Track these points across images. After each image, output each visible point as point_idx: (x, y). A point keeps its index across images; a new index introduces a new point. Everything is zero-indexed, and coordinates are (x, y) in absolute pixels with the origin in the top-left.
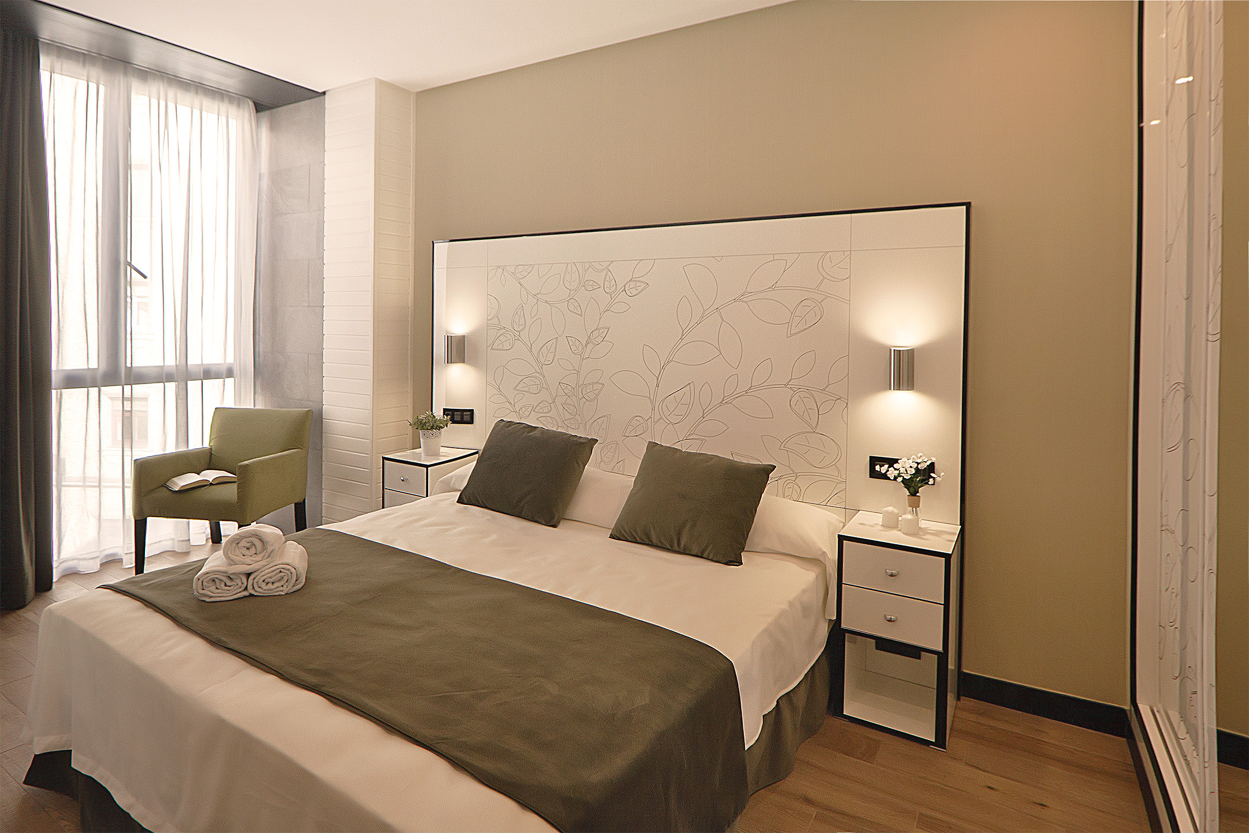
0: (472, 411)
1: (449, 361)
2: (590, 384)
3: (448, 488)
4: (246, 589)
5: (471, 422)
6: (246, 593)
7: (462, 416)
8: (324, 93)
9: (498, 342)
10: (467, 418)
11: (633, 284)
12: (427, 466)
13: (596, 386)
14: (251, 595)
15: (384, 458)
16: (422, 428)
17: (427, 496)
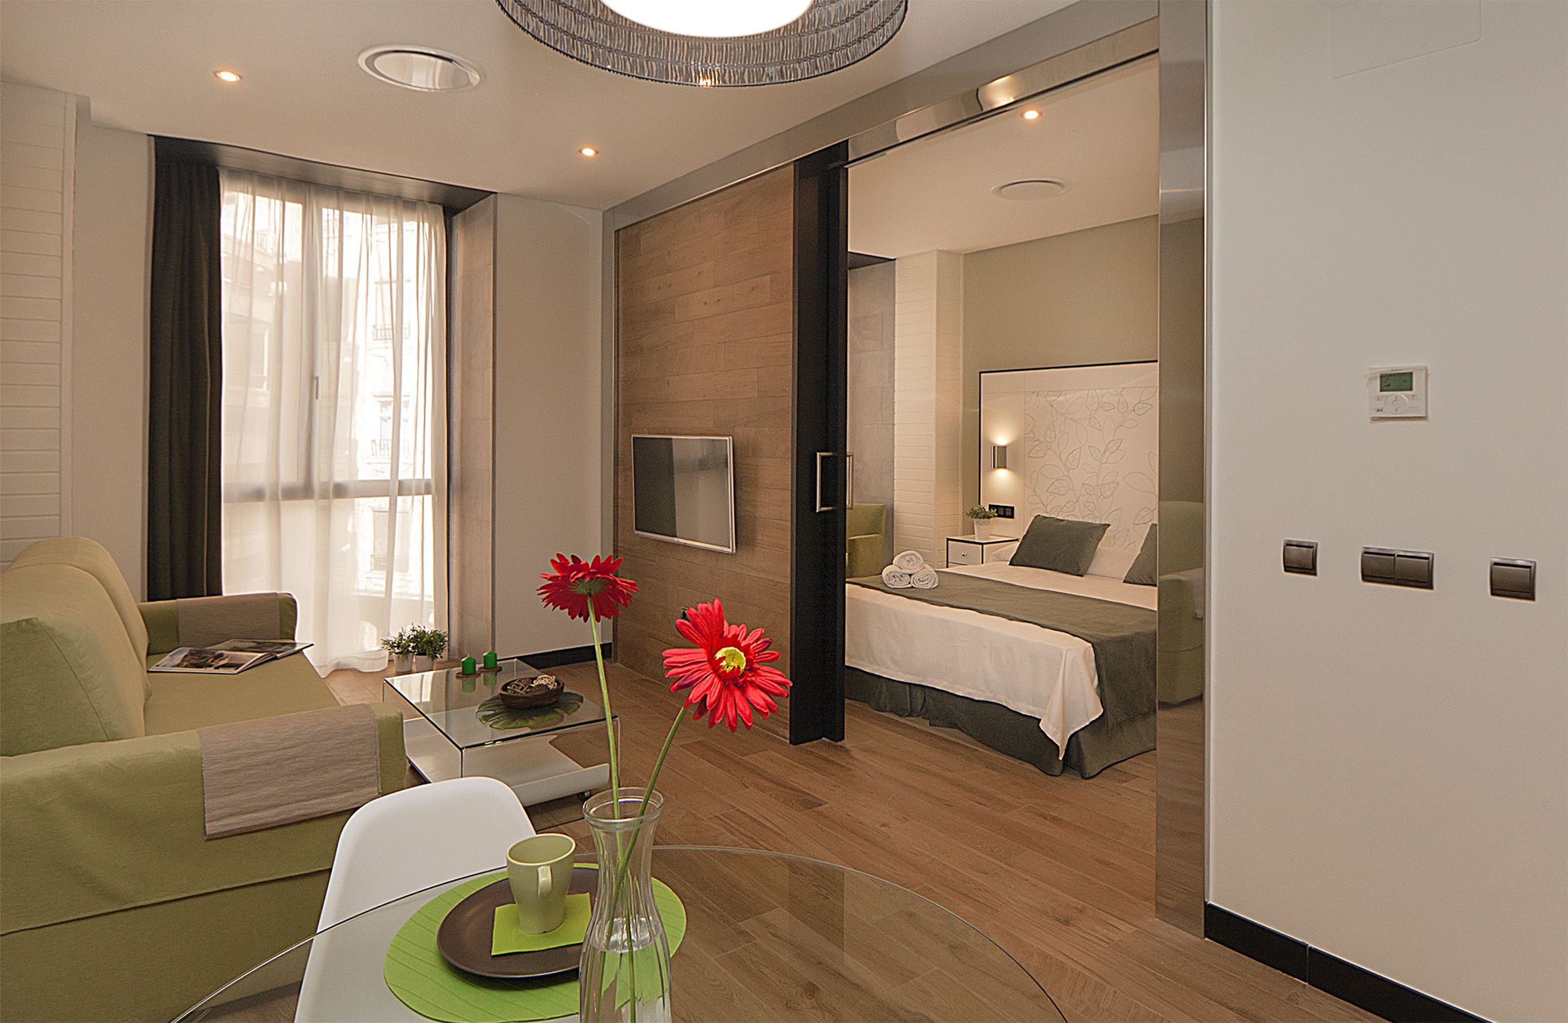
0: (1012, 508)
1: (996, 466)
2: (1107, 484)
3: (999, 559)
4: (910, 583)
5: (1012, 517)
6: (910, 586)
7: (1005, 512)
8: (895, 259)
9: (1033, 452)
10: (1008, 514)
11: (1140, 405)
12: (982, 544)
13: (1112, 485)
14: (912, 587)
15: (948, 539)
16: (977, 517)
17: (982, 563)
